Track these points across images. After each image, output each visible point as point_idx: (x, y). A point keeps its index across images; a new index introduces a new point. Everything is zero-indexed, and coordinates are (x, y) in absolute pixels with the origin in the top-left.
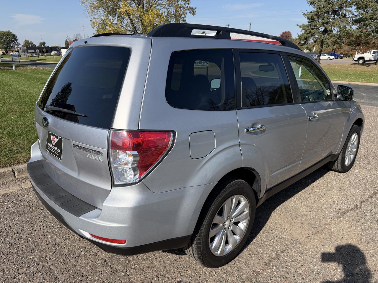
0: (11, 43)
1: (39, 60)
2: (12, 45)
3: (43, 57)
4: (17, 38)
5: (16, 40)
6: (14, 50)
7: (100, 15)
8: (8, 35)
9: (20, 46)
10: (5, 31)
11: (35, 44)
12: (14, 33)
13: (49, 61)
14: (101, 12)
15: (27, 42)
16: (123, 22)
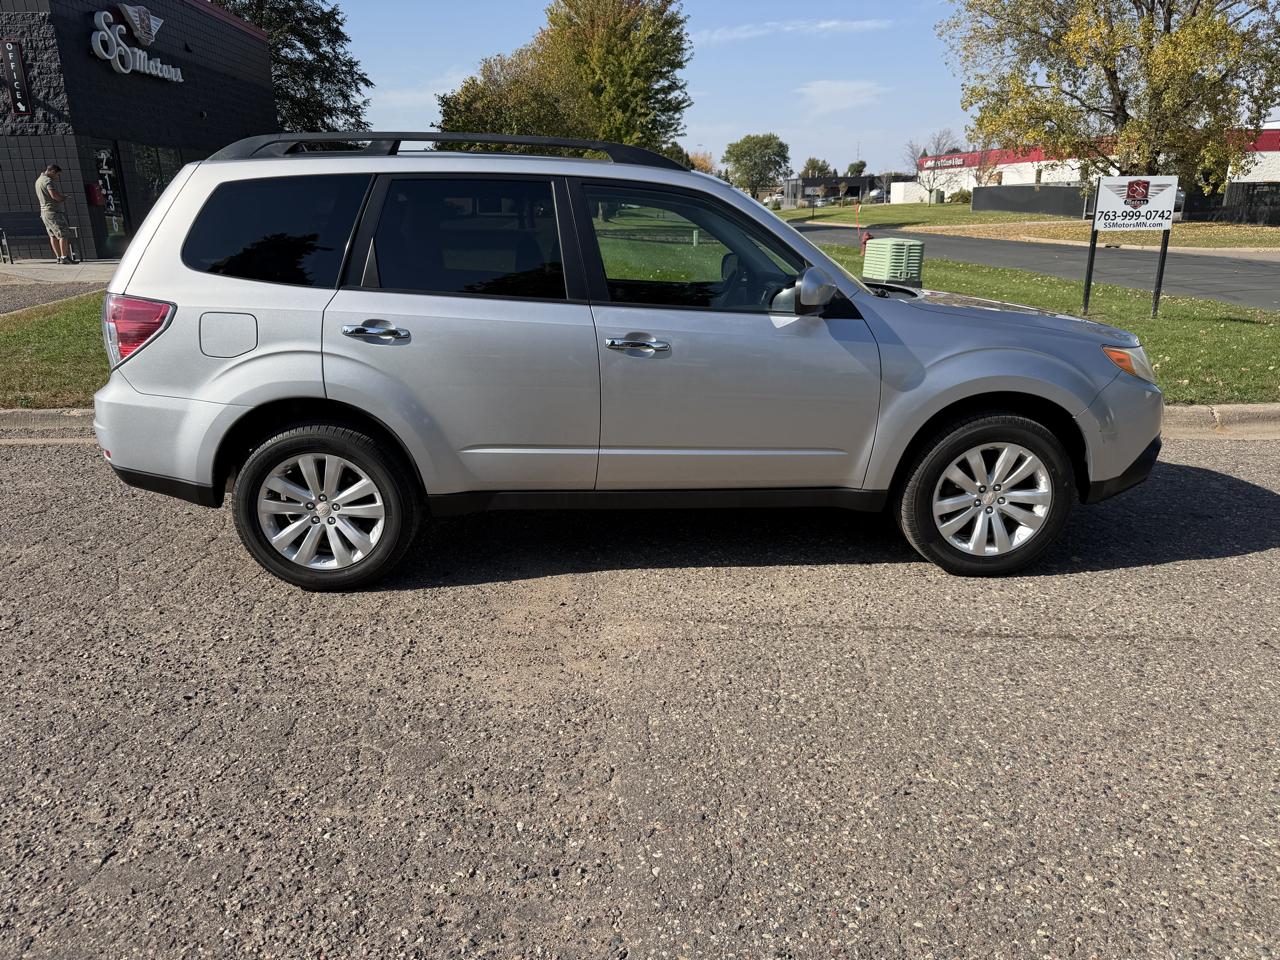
0: (771, 170)
1: (813, 218)
2: (771, 174)
3: (836, 209)
4: (789, 154)
5: (785, 159)
6: (774, 188)
7: (998, 62)
8: (767, 147)
9: (794, 176)
10: (761, 136)
11: (835, 170)
12: (783, 140)
13: (844, 221)
14: (1008, 52)
15: (813, 164)
16: (1080, 80)
